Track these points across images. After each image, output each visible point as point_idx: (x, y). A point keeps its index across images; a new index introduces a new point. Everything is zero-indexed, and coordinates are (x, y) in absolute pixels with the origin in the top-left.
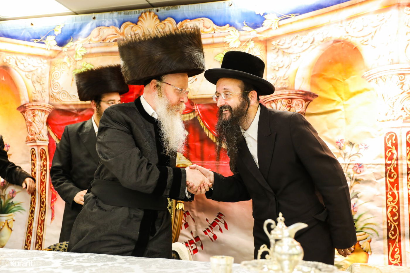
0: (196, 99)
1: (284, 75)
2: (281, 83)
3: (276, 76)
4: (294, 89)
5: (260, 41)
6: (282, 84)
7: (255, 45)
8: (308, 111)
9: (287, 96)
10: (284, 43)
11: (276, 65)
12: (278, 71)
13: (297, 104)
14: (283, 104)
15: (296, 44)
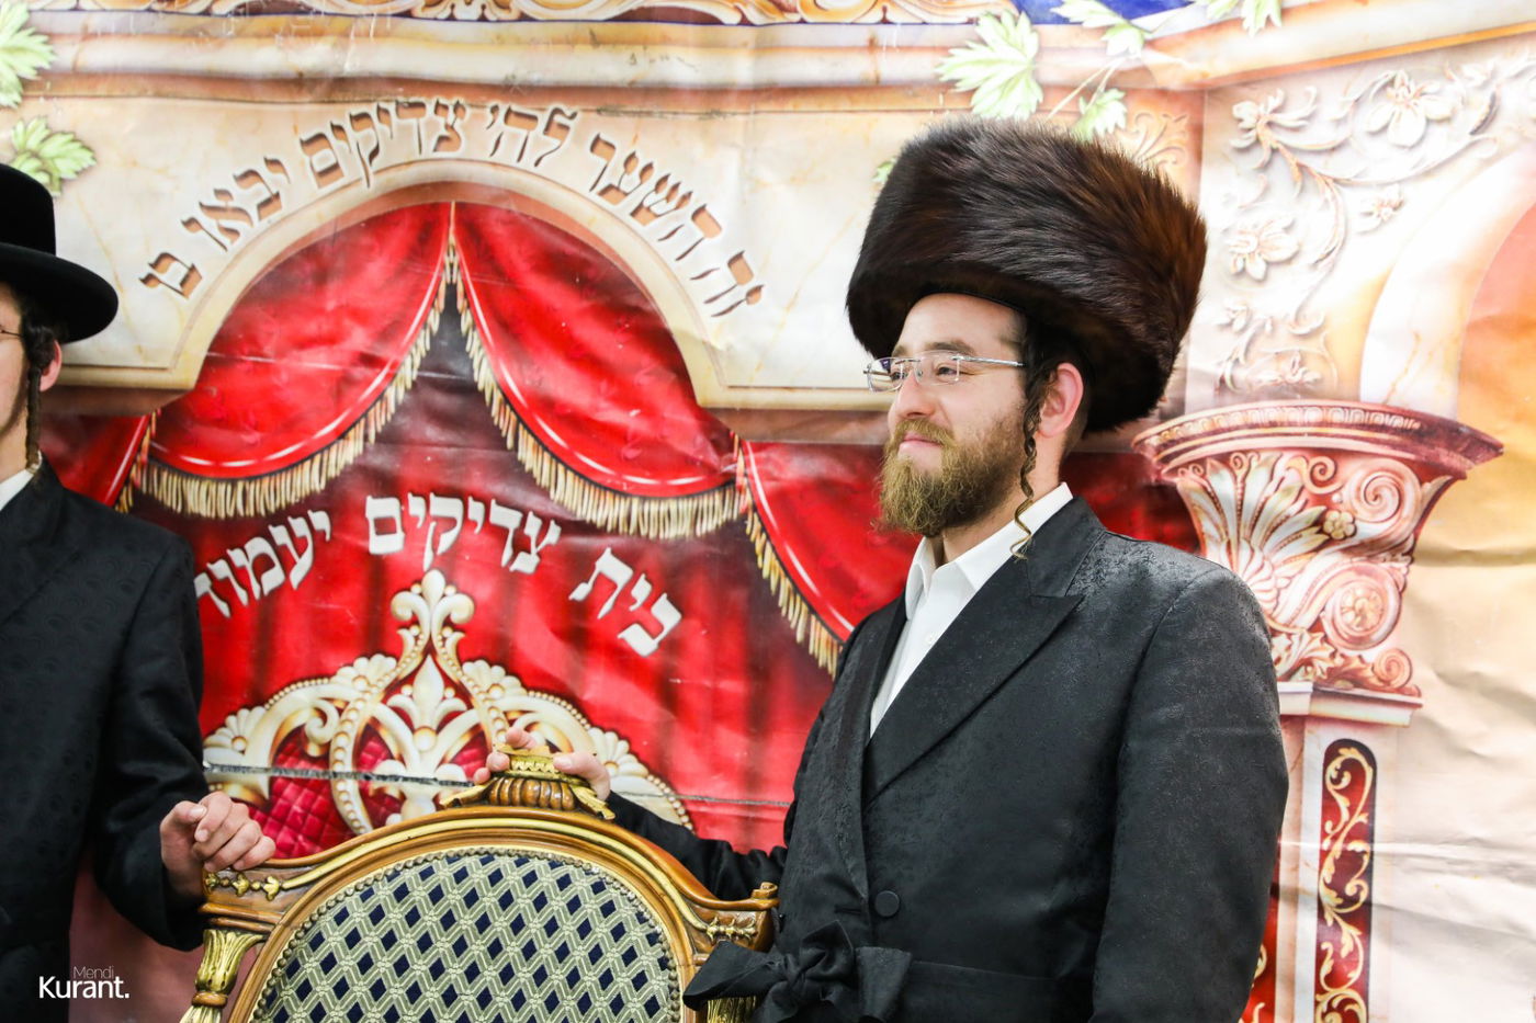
0: (746, 413)
1: (1300, 310)
2: (1279, 356)
3: (1249, 314)
4: (1357, 399)
5: (1163, 93)
6: (1285, 366)
7: (1127, 116)
8: (1432, 535)
9: (1310, 434)
10: (1309, 118)
11: (1252, 247)
12: (1261, 282)
13: (1370, 489)
14: (1282, 480)
15: (1385, 128)
